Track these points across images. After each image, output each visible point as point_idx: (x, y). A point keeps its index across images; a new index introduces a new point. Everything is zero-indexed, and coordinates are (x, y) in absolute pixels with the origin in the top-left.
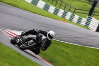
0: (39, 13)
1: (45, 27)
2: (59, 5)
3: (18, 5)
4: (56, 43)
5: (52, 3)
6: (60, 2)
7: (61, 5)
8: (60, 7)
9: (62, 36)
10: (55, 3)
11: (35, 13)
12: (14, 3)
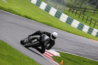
0: (73, 32)
1: (80, 46)
2: (94, 25)
3: (53, 24)
4: (90, 62)
5: (86, 23)
6: (94, 22)
7: (95, 24)
8: (94, 27)
9: (96, 55)
10: (89, 22)
11: (69, 32)
12: (48, 22)
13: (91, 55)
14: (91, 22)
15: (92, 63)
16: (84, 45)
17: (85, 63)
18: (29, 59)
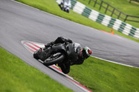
1: (85, 40)
2: (105, 10)
3: (48, 8)
4: (99, 63)
5: (94, 6)
6: (106, 6)
7: (107, 9)
8: (105, 13)
9: (108, 54)
10: (99, 6)
11: (70, 20)
12: (41, 5)
13: (101, 53)
14: (101, 5)
15: (102, 64)
16: (92, 38)
17: (93, 64)
18: (14, 58)
